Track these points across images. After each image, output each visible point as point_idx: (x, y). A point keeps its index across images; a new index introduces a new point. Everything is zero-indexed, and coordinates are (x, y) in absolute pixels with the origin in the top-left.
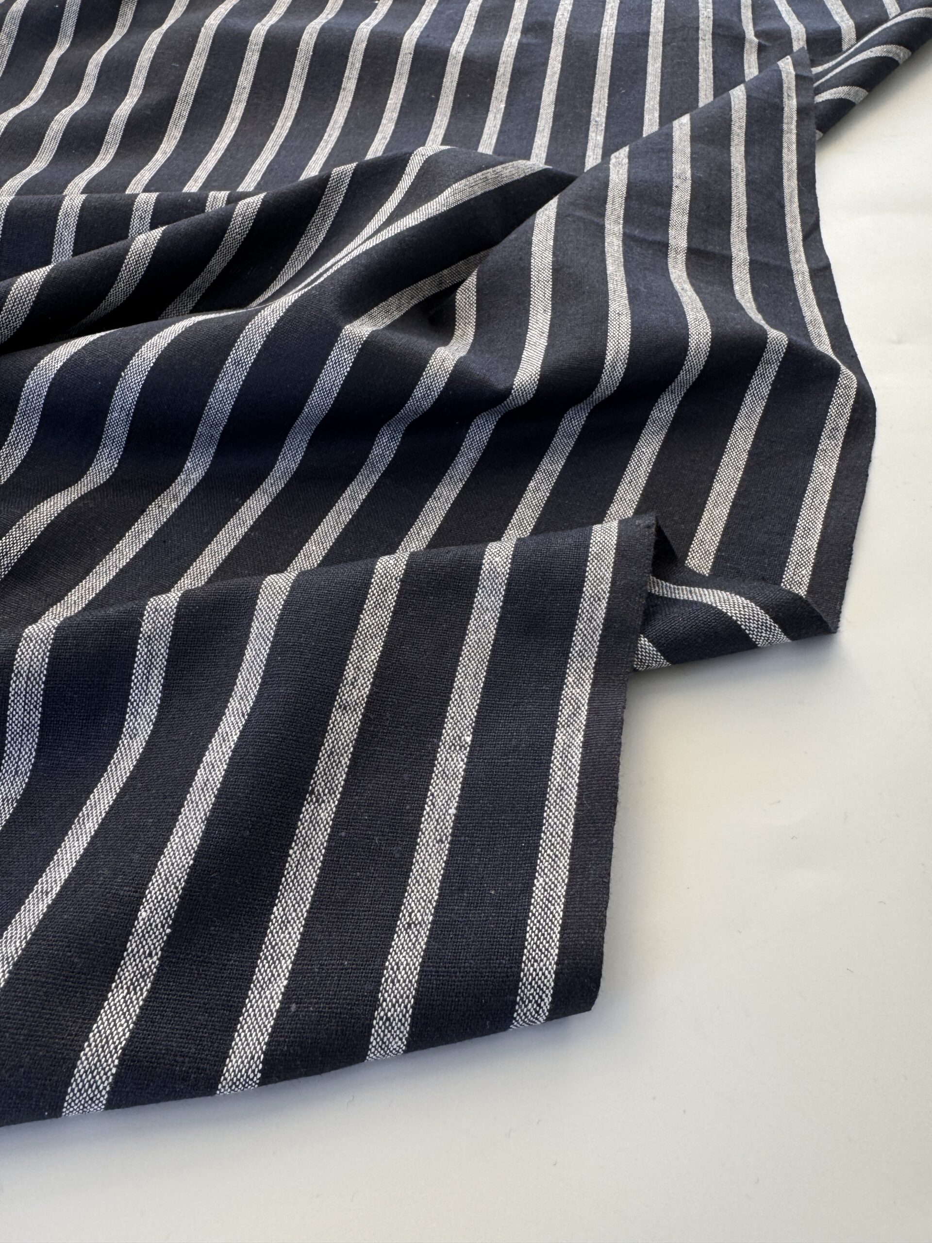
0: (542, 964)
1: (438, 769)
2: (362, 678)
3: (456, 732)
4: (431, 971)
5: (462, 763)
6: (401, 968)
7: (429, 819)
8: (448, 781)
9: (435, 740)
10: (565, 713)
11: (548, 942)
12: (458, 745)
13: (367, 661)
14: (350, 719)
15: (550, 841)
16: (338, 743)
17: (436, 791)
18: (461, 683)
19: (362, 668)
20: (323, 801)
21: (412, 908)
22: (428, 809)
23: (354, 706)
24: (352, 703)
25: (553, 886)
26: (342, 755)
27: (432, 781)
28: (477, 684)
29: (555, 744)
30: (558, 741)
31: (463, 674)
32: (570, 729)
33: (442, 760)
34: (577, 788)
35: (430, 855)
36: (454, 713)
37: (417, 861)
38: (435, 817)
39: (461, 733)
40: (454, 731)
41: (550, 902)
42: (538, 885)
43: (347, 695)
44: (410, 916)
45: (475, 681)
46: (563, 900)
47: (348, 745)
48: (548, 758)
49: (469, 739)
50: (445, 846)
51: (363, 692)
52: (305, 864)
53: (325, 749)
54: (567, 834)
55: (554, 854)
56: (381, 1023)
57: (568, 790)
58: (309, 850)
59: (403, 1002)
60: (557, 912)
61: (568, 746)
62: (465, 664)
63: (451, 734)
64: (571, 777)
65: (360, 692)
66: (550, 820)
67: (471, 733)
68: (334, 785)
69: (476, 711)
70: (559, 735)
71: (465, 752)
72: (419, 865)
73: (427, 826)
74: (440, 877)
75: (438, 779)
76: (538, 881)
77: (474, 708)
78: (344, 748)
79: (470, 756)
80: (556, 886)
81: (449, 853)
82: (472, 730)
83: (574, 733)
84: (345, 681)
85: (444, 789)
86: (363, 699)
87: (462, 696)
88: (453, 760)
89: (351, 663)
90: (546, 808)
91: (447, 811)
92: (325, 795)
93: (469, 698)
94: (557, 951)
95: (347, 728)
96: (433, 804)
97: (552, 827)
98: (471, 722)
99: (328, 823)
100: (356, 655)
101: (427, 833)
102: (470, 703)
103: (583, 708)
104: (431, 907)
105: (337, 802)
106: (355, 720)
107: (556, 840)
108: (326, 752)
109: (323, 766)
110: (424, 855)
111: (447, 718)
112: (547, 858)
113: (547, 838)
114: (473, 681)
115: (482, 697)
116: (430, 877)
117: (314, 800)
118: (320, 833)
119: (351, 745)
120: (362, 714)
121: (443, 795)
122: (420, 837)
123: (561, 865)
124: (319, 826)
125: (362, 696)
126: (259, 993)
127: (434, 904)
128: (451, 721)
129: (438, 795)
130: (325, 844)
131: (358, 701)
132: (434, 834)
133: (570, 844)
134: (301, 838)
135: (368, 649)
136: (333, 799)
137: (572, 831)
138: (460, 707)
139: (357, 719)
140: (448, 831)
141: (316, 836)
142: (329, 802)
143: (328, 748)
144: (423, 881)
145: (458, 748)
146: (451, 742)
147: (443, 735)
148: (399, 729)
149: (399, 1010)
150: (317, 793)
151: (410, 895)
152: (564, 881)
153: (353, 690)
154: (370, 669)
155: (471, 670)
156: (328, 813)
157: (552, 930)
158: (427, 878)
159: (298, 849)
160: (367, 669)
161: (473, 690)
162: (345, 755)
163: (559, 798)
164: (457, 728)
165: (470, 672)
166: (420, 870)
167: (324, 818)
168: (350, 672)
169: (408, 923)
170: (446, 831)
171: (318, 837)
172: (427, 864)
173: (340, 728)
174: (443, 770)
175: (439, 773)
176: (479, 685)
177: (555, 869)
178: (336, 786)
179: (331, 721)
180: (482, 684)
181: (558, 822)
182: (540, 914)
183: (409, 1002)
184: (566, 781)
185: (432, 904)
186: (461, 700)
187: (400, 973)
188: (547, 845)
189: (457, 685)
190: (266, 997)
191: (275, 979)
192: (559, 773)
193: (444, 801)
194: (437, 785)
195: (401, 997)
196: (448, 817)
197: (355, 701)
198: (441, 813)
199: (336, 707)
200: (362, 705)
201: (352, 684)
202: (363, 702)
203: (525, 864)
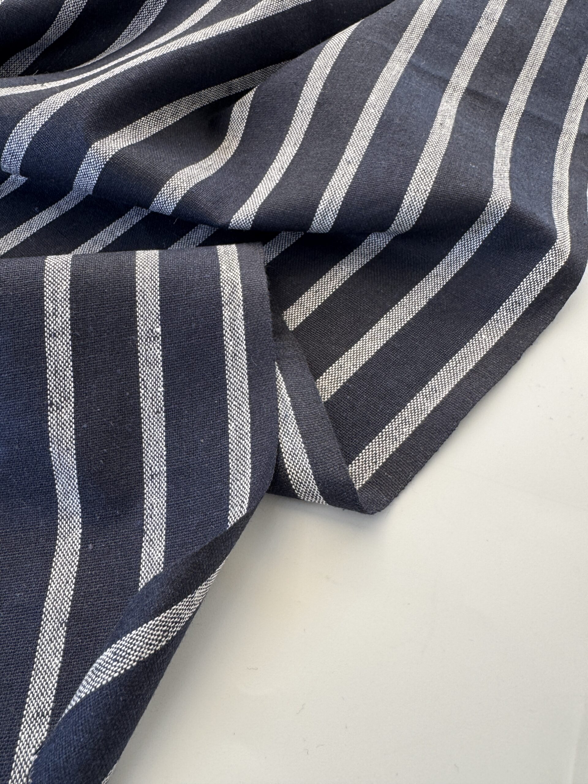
0: (242, 481)
1: (142, 359)
2: (60, 307)
3: (148, 327)
4: (173, 505)
5: (158, 351)
6: (155, 506)
7: (146, 399)
8: (152, 367)
9: (134, 337)
10: (226, 293)
11: (244, 466)
12: (152, 336)
13: (60, 291)
14: (61, 342)
15: (234, 395)
16: (58, 363)
17: (145, 377)
18: (141, 286)
19: (58, 298)
20: (63, 407)
21: (150, 464)
22: (143, 391)
23: (62, 331)
24: (59, 329)
25: (241, 427)
26: (65, 370)
27: (140, 369)
28: (154, 284)
29: (224, 320)
30: (225, 317)
31: (141, 279)
32: (232, 305)
33: (143, 351)
34: (245, 352)
35: (153, 424)
36: (142, 311)
37: (145, 430)
38: (149, 396)
39: (152, 326)
40: (146, 327)
41: (241, 439)
42: (231, 428)
43: (52, 325)
44: (151, 469)
45: (152, 282)
46: (249, 435)
47: (67, 362)
48: (220, 333)
49: (159, 330)
50: (162, 415)
51: (65, 317)
52: (64, 454)
53: (50, 370)
54: (245, 387)
55: (238, 403)
56: (147, 543)
57: (239, 355)
58: (63, 444)
59: (159, 527)
60: (247, 444)
61: (233, 320)
62: (141, 271)
63: (144, 330)
64: (240, 345)
65: (63, 318)
66: (231, 380)
67: (160, 325)
68: (66, 393)
69: (159, 306)
70: (225, 312)
71: (158, 341)
72: (147, 432)
73: (146, 404)
74: (164, 438)
75: (144, 366)
76: (231, 425)
77: (157, 303)
78: (65, 365)
79: (163, 344)
80: (243, 426)
81: (166, 419)
82: (159, 322)
83: (236, 308)
84: (48, 314)
85: (150, 373)
86: (67, 323)
87: (145, 297)
88: (151, 349)
89: (47, 298)
90: (227, 372)
91: (157, 390)
92: (62, 402)
93: (151, 296)
94: (250, 470)
95: (62, 349)
96: (145, 387)
97: (233, 385)
98: (157, 316)
99: (71, 421)
100: (50, 290)
101: (146, 409)
102: (153, 301)
103: (238, 287)
104: (163, 461)
105: (73, 405)
106: (66, 341)
107: (238, 393)
108: (52, 373)
109: (53, 383)
110: (149, 425)
111: (138, 317)
112: (234, 407)
113: (232, 393)
114: (151, 282)
115: (161, 293)
116: (157, 440)
117: (55, 409)
118: (67, 430)
119: (69, 360)
120: (70, 335)
121: (151, 378)
122: (143, 413)
123: (244, 410)
124: (65, 425)
125: (65, 320)
126: (64, 541)
127: (165, 458)
128: (142, 318)
129: (147, 379)
130: (74, 437)
131: (63, 326)
132: (152, 408)
133: (248, 394)
134: (55, 438)
135: (59, 282)
136: (69, 403)
137: (248, 384)
138: (145, 306)
139: (68, 340)
140: (161, 404)
141: (65, 433)
142: (67, 406)
143: (52, 369)
144: (153, 444)
145: (152, 339)
146: (146, 335)
147: (139, 331)
148: (103, 337)
149: (157, 533)
150: (55, 403)
151: (146, 455)
152: (248, 421)
153: (57, 319)
154: (65, 297)
155: (147, 274)
156: (69, 414)
157: (245, 457)
158: (155, 440)
159: (55, 446)
160: (63, 298)
161: (153, 289)
162: (67, 369)
163: (234, 362)
164: (148, 324)
165: (147, 276)
166: (149, 436)
167: (67, 419)
168: (49, 306)
169: (151, 475)
170: (159, 404)
171: (67, 433)
172: (152, 431)
173: (56, 351)
174: (146, 359)
175: (144, 362)
176: (156, 284)
177: (240, 414)
178: (69, 393)
179: (47, 349)
180: (158, 283)
181: (237, 380)
182: (236, 449)
183: (163, 526)
184: (237, 348)
185: (163, 458)
186: (145, 300)
187: (154, 510)
188: (232, 398)
189: (139, 289)
190: (69, 543)
191: (73, 530)
192: (231, 343)
193: (153, 383)
194: (144, 372)
195: (158, 525)
196: (159, 394)
197: (61, 327)
198: (153, 392)
199: (47, 337)
200: (68, 328)
201: (54, 314)
202: (67, 325)
203: (220, 415)
